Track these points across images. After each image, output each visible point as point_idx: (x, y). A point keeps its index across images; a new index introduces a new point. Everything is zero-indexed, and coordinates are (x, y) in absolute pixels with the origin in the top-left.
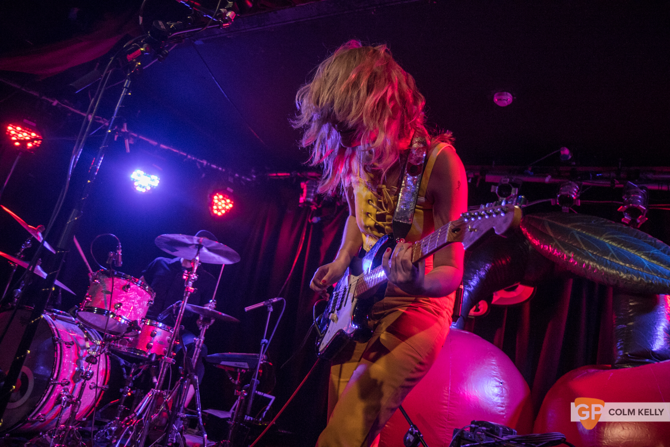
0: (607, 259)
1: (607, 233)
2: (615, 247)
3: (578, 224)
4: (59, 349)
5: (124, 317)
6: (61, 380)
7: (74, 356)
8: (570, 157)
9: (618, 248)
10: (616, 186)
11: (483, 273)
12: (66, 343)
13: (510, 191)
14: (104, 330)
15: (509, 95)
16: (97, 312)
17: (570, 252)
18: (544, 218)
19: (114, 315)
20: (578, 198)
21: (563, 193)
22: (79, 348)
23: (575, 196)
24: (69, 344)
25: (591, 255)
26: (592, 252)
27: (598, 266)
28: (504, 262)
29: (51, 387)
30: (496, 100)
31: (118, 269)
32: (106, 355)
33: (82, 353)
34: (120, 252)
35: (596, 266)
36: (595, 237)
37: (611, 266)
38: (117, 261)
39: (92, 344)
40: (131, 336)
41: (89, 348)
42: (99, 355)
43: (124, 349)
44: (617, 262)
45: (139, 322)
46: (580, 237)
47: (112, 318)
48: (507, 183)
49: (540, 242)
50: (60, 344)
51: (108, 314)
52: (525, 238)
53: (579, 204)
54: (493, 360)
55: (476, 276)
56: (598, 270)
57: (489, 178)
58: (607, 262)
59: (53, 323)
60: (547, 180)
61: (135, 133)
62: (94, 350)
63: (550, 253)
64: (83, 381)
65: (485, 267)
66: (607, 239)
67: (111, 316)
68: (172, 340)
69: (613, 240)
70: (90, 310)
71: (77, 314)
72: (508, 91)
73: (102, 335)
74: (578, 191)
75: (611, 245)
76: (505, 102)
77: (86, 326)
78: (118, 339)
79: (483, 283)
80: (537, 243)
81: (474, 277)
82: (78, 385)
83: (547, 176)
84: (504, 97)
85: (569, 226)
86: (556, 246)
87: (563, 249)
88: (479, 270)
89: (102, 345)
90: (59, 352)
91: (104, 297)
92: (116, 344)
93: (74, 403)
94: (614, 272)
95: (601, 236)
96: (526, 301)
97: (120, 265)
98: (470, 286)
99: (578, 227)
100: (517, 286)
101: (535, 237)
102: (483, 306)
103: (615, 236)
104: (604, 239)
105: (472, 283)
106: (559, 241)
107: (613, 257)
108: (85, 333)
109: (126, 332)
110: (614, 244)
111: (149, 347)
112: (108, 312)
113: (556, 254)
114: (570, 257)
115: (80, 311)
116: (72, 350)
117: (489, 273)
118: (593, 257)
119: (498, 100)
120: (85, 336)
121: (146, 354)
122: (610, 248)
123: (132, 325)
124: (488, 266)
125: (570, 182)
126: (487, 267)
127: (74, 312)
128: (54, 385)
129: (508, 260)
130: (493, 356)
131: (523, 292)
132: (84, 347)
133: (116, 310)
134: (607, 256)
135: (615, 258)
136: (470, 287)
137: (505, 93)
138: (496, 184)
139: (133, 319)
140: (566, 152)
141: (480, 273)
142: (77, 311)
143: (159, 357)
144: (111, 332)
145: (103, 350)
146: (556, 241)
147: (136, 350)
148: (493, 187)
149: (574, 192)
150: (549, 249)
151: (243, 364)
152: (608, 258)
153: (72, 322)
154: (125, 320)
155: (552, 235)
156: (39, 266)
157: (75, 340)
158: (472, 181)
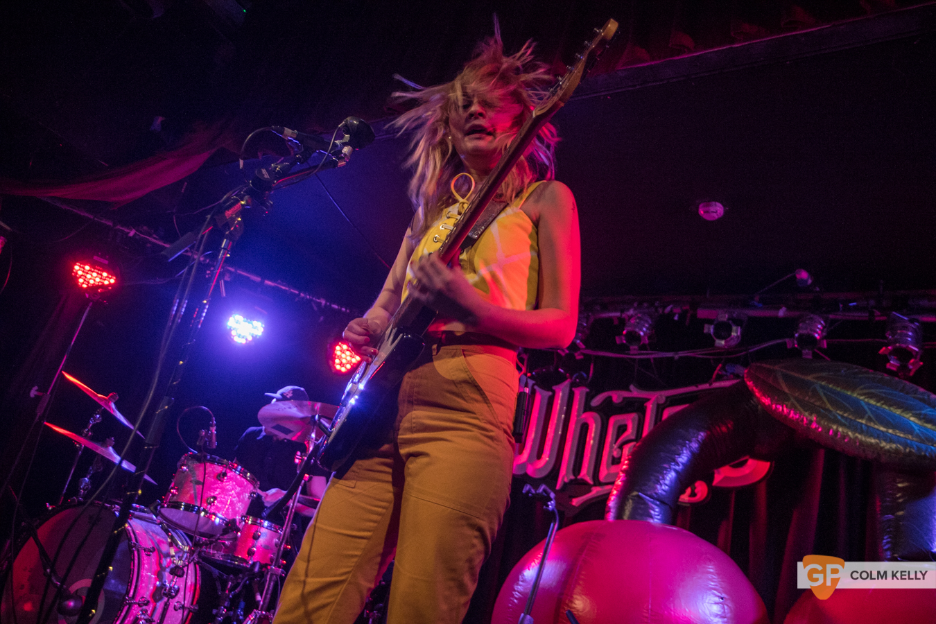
0: (862, 424)
1: (862, 387)
2: (873, 406)
3: (824, 374)
4: (136, 558)
5: (220, 515)
6: (138, 599)
7: (155, 567)
8: (810, 281)
9: (877, 408)
10: (877, 319)
11: (695, 445)
12: (145, 550)
13: (731, 331)
14: (194, 532)
15: (719, 205)
16: (185, 509)
17: (811, 414)
18: (776, 368)
19: (206, 512)
20: (823, 338)
21: (801, 332)
22: (162, 556)
23: (819, 335)
24: (148, 551)
25: (839, 417)
26: (841, 413)
27: (850, 433)
28: (724, 429)
29: (126, 608)
30: (702, 212)
31: (211, 452)
32: (195, 564)
33: (165, 562)
34: (214, 430)
35: (847, 433)
36: (846, 392)
37: (870, 432)
38: (210, 441)
39: (178, 550)
40: (228, 540)
41: (173, 556)
42: (188, 566)
43: (219, 556)
44: (876, 427)
45: (238, 521)
46: (825, 394)
47: (204, 516)
48: (725, 320)
49: (771, 401)
50: (138, 551)
51: (199, 512)
52: (752, 394)
53: (825, 346)
54: (710, 567)
55: (686, 450)
56: (851, 438)
57: (702, 313)
58: (861, 427)
60: (782, 313)
61: (232, 267)
62: (180, 558)
63: (785, 415)
64: (166, 599)
65: (697, 437)
66: (861, 395)
67: (203, 514)
68: (281, 543)
69: (871, 396)
70: (176, 506)
71: (160, 511)
72: (716, 201)
73: (191, 538)
74: (824, 327)
75: (868, 404)
76: (715, 215)
77: (170, 526)
78: (211, 543)
79: (696, 459)
80: (766, 401)
81: (682, 450)
82: (160, 605)
83: (781, 308)
84: (712, 209)
85: (809, 378)
86: (793, 407)
87: (801, 410)
88: (690, 442)
89: (191, 552)
90: (136, 562)
91: (193, 490)
92: (208, 550)
94: (873, 441)
95: (853, 391)
96: (760, 482)
97: (214, 447)
98: (677, 464)
99: (822, 379)
100: (746, 461)
101: (764, 395)
102: (701, 489)
103: (873, 391)
104: (858, 394)
105: (680, 460)
106: (796, 399)
107: (870, 419)
108: (168, 535)
109: (222, 535)
110: (872, 402)
111: (251, 553)
112: (199, 508)
113: (793, 417)
114: (811, 421)
115: (163, 507)
116: (153, 559)
117: (704, 445)
118: (843, 421)
119: (705, 212)
120: (169, 540)
121: (247, 563)
122: (866, 407)
123: (230, 526)
124: (702, 435)
125: (812, 315)
126: (700, 437)
127: (156, 508)
128: (130, 605)
129: (729, 426)
130: (710, 560)
131: (755, 469)
132: (168, 555)
133: (209, 506)
134: (862, 418)
135: (874, 422)
136: (679, 465)
137: (714, 203)
138: (710, 322)
139: (230, 517)
140: (803, 275)
141: (691, 445)
142: (159, 507)
143: (264, 566)
144: (202, 535)
145: (192, 558)
146: (792, 400)
147: (235, 558)
148: (706, 326)
149: (818, 329)
150: (783, 410)
152: (864, 422)
153: (153, 522)
154: (220, 518)
155: (786, 390)
156: (111, 448)
157: (156, 545)
158: (679, 317)
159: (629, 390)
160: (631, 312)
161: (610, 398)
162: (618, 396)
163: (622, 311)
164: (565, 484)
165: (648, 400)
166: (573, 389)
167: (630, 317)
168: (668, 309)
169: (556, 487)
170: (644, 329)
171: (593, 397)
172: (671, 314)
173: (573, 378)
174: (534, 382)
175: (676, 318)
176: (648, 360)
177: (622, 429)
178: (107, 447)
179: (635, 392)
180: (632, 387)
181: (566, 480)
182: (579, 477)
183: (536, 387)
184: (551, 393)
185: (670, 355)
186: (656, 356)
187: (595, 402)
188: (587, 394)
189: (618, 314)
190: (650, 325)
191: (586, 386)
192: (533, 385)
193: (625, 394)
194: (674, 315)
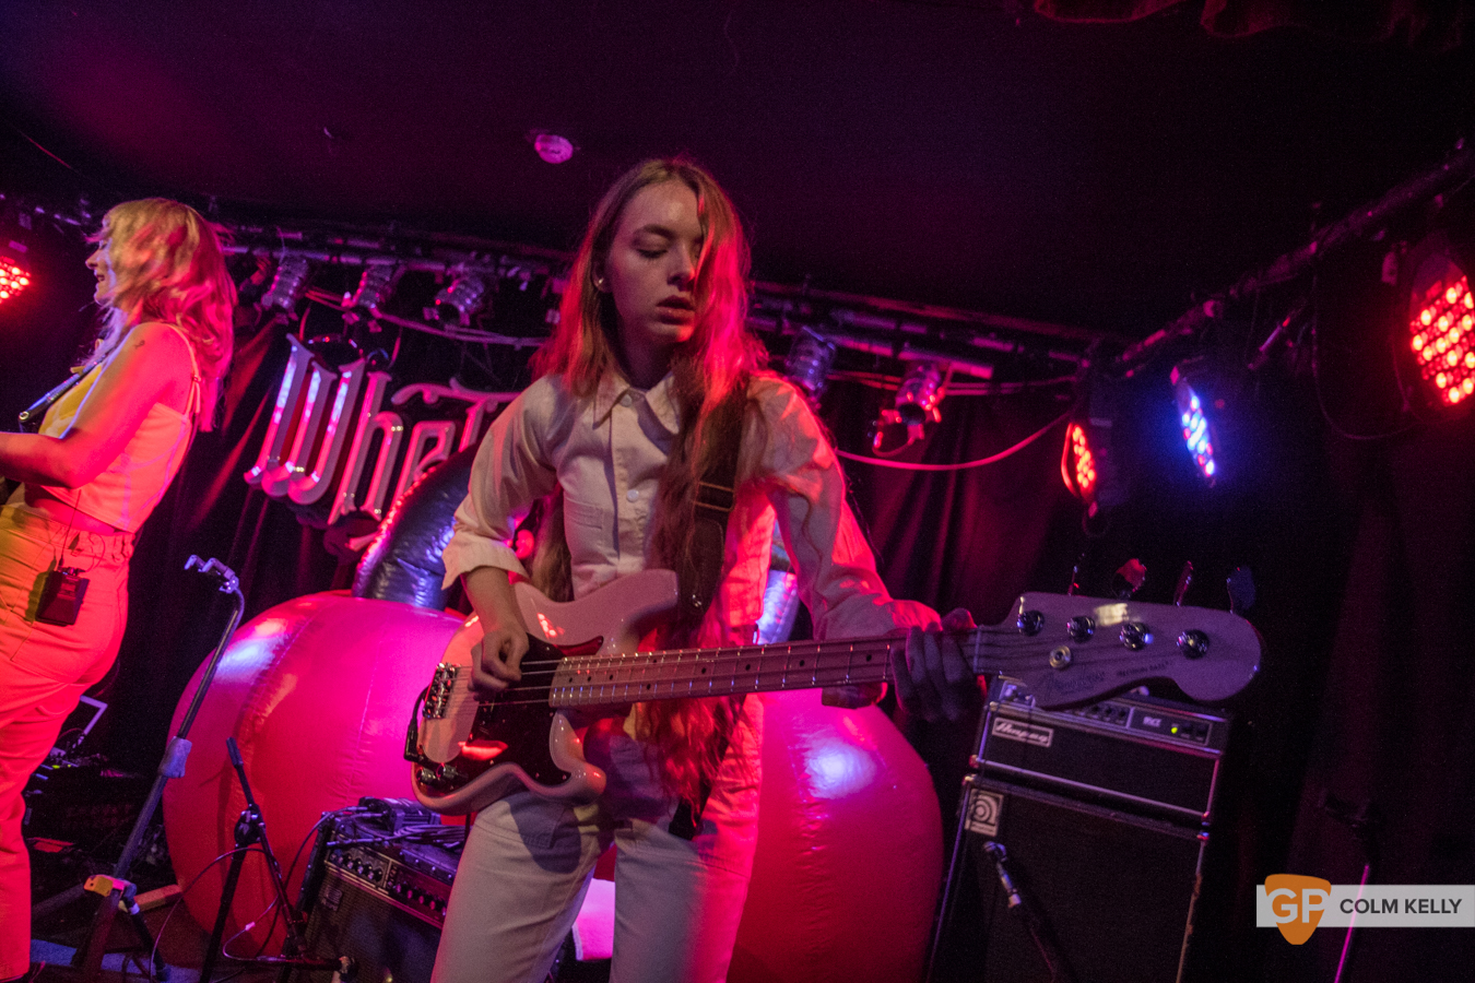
15: (565, 142)
30: (539, 149)
72: (561, 135)
76: (558, 155)
84: (554, 146)
119: (543, 149)
158: (528, 287)
159: (448, 386)
160: (461, 268)
161: (419, 395)
162: (432, 393)
163: (448, 264)
164: (342, 518)
165: (471, 404)
166: (369, 374)
167: (459, 275)
168: (512, 273)
169: (327, 520)
170: (468, 301)
171: (398, 388)
172: (517, 281)
173: (369, 357)
174: (312, 355)
175: (523, 287)
176: (481, 344)
177: (431, 443)
179: (456, 390)
180: (453, 381)
181: (344, 511)
182: (362, 509)
183: (314, 364)
184: (334, 376)
185: (509, 340)
186: (491, 340)
187: (399, 398)
188: (388, 383)
189: (441, 267)
190: (479, 296)
191: (387, 372)
192: (311, 360)
193: (444, 392)
194: (521, 282)
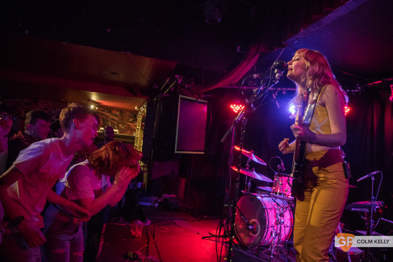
6: (270, 225)
7: (274, 214)
12: (269, 209)
24: (271, 209)
29: (267, 229)
31: (283, 172)
32: (289, 210)
33: (277, 212)
34: (282, 164)
38: (282, 169)
50: (267, 210)
59: (262, 200)
64: (280, 225)
70: (275, 193)
82: (279, 226)
90: (266, 213)
91: (280, 187)
93: (278, 235)
97: (284, 170)
108: (276, 203)
116: (273, 211)
128: (268, 228)
133: (286, 192)
151: (365, 209)
156: (254, 172)
157: (273, 206)
178: (253, 171)
